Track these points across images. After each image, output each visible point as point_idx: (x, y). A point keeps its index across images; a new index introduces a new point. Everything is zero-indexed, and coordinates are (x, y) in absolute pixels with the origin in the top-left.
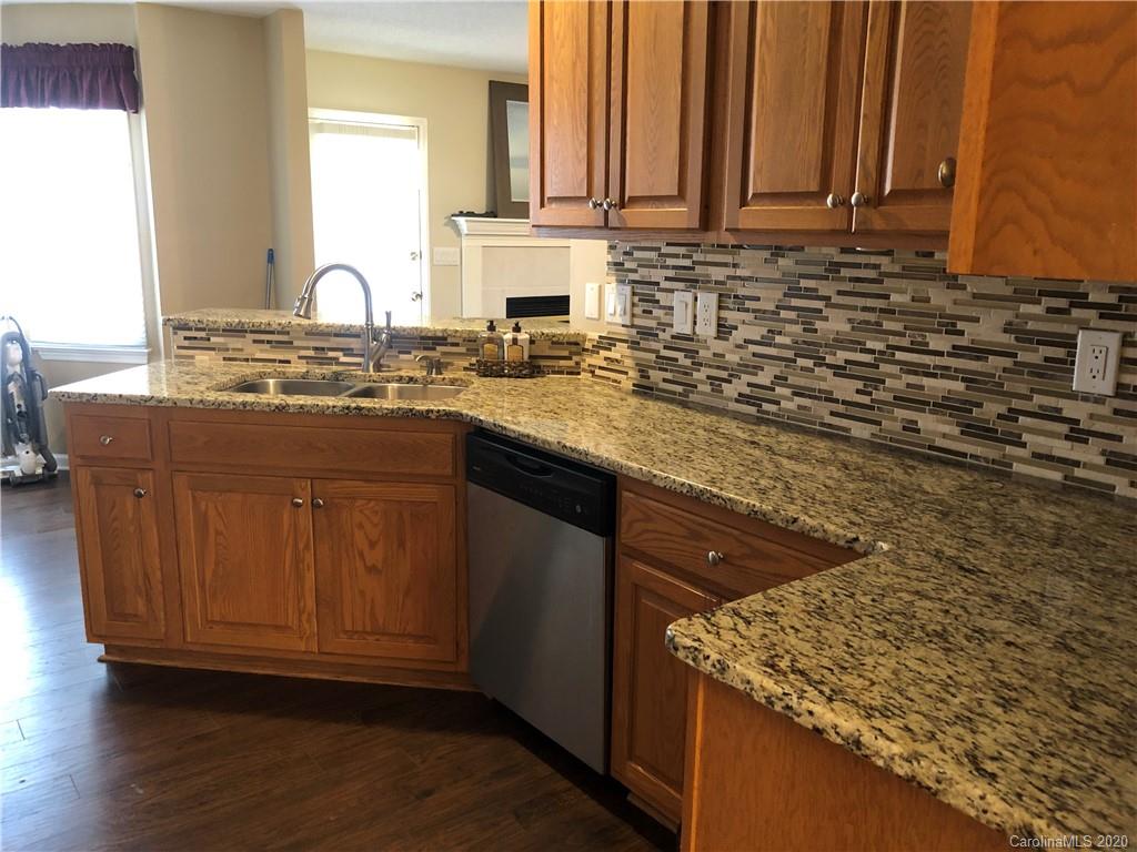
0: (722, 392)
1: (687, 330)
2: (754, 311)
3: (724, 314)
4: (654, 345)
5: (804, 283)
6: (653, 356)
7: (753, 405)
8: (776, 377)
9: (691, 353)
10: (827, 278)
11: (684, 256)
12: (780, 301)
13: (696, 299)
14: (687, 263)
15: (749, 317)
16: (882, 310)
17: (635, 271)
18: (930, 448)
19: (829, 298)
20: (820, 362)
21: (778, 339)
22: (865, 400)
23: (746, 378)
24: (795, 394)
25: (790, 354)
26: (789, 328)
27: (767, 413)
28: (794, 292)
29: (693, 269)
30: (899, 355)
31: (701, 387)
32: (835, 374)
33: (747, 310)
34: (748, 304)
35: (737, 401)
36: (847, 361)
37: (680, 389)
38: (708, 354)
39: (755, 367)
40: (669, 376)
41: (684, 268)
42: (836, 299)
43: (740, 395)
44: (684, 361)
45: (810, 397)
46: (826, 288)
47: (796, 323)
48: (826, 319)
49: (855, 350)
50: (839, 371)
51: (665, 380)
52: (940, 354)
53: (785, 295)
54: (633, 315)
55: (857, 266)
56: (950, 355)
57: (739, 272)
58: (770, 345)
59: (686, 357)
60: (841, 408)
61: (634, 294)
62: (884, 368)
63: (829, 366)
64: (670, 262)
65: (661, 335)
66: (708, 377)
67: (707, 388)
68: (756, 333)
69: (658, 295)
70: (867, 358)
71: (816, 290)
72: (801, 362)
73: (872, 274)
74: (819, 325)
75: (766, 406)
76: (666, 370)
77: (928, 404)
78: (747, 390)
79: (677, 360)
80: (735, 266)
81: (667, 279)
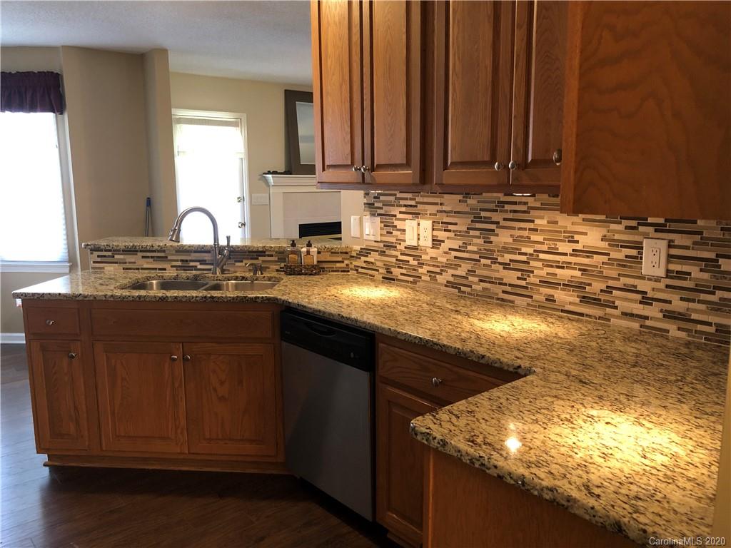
0: (437, 280)
1: (414, 243)
2: (454, 231)
3: (435, 233)
4: (394, 253)
5: (483, 214)
6: (394, 260)
7: (456, 288)
8: (468, 271)
9: (417, 257)
10: (497, 211)
11: (411, 199)
12: (469, 224)
13: (419, 224)
14: (413, 203)
15: (452, 234)
16: (530, 229)
17: (381, 208)
18: (563, 311)
19: (498, 223)
20: (495, 261)
21: (469, 248)
22: (523, 283)
23: (451, 271)
24: (481, 281)
25: (477, 257)
26: (475, 241)
27: (464, 292)
28: (478, 219)
29: (416, 206)
30: (542, 256)
31: (423, 278)
32: (504, 268)
33: (450, 231)
34: (450, 227)
35: (446, 286)
36: (510, 260)
37: (411, 279)
38: (428, 258)
39: (456, 265)
40: (404, 271)
41: (411, 206)
42: (502, 223)
43: (447, 282)
44: (413, 262)
45: (490, 282)
46: (496, 217)
47: (479, 238)
48: (497, 235)
49: (515, 253)
50: (506, 266)
51: (402, 274)
52: (565, 254)
53: (472, 221)
54: (381, 235)
55: (515, 203)
56: (571, 255)
57: (444, 208)
58: (464, 251)
59: (414, 259)
60: (509, 289)
61: (381, 222)
62: (533, 263)
63: (500, 264)
64: (402, 202)
65: (398, 247)
66: (428, 272)
67: (428, 278)
68: (456, 244)
69: (396, 223)
70: (524, 258)
71: (490, 218)
72: (483, 261)
73: (524, 208)
74: (493, 239)
75: (463, 288)
76: (402, 268)
77: (560, 284)
78: (452, 279)
79: (408, 261)
80: (441, 204)
81: (401, 213)
